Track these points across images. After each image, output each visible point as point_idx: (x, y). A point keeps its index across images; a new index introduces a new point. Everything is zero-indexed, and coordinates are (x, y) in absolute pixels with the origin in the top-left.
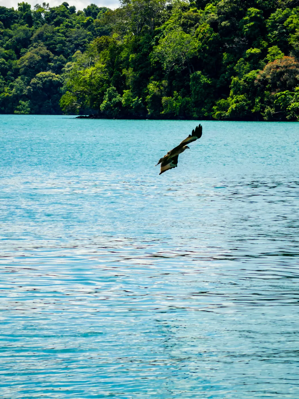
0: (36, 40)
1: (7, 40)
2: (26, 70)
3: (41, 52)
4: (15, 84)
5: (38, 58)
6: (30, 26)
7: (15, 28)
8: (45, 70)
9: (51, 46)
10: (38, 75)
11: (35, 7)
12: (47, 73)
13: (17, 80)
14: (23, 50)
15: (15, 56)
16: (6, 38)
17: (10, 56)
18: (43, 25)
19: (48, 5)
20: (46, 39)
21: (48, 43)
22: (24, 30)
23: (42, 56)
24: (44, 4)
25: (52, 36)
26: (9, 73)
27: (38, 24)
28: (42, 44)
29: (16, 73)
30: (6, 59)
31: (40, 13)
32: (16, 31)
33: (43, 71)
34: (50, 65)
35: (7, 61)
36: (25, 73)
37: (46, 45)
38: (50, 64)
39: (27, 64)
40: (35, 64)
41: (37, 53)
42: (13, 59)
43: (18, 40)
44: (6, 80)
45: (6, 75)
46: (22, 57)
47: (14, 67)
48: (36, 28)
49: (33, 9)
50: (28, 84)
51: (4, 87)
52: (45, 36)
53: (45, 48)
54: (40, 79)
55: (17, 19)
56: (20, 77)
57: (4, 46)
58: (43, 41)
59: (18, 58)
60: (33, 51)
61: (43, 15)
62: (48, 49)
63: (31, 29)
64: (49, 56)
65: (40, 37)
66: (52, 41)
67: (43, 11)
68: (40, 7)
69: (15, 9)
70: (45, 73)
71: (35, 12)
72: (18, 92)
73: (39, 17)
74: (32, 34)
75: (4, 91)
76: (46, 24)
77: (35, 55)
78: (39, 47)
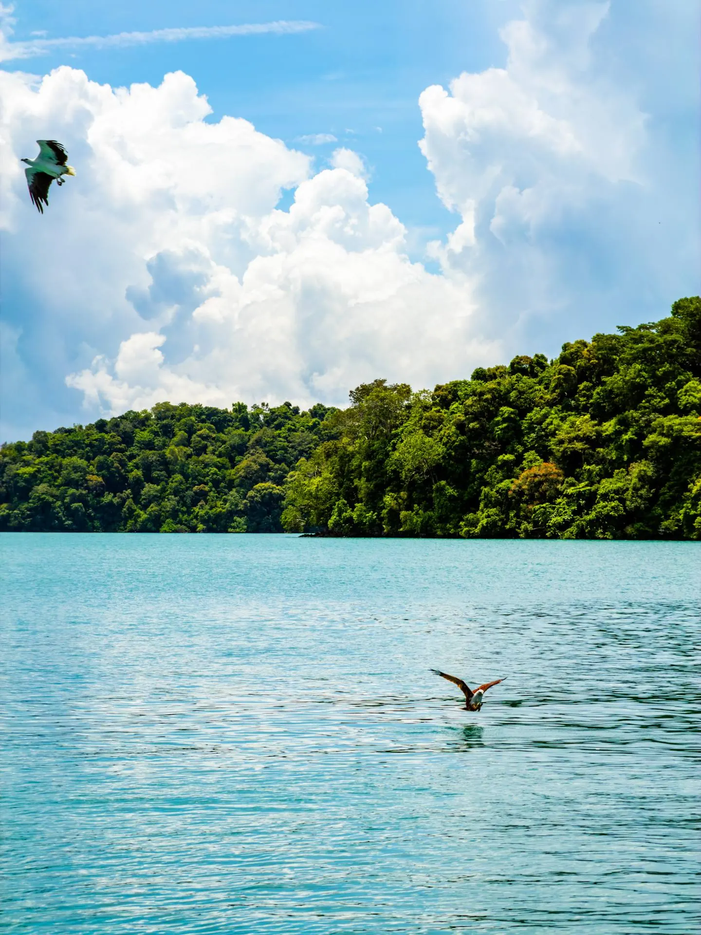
0: (253, 447)
1: (220, 447)
2: (242, 481)
3: (259, 460)
4: (230, 498)
5: (256, 467)
6: (247, 430)
7: (229, 433)
8: (264, 481)
9: (271, 453)
10: (256, 487)
11: (252, 407)
12: (266, 485)
13: (231, 493)
14: (238, 458)
15: (229, 465)
16: (219, 444)
17: (223, 464)
18: (261, 428)
19: (267, 405)
20: (265, 446)
21: (267, 449)
22: (240, 435)
23: (261, 465)
24: (263, 404)
25: (273, 442)
26: (222, 484)
27: (255, 427)
28: (260, 451)
29: (230, 485)
30: (219, 468)
31: (258, 414)
32: (230, 436)
33: (262, 482)
34: (269, 476)
35: (219, 471)
36: (241, 485)
37: (265, 452)
38: (270, 473)
39: (243, 474)
40: (253, 474)
41: (255, 462)
42: (227, 469)
43: (233, 447)
44: (218, 493)
45: (219, 488)
46: (238, 466)
47: (228, 478)
48: (254, 433)
49: (249, 410)
50: (245, 498)
51: (216, 501)
52: (264, 441)
53: (264, 455)
54: (258, 491)
55: (230, 421)
56: (234, 490)
57: (217, 453)
58: (262, 448)
59: (233, 467)
60: (249, 459)
61: (261, 417)
62: (267, 457)
63: (248, 433)
64: (269, 464)
65: (258, 442)
66: (272, 447)
67: (262, 413)
68: (258, 408)
69: (229, 411)
70: (263, 484)
71: (252, 414)
72: (233, 507)
73: (258, 419)
74: (249, 439)
75: (216, 506)
76: (265, 428)
77: (253, 464)
78: (257, 455)
